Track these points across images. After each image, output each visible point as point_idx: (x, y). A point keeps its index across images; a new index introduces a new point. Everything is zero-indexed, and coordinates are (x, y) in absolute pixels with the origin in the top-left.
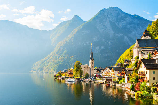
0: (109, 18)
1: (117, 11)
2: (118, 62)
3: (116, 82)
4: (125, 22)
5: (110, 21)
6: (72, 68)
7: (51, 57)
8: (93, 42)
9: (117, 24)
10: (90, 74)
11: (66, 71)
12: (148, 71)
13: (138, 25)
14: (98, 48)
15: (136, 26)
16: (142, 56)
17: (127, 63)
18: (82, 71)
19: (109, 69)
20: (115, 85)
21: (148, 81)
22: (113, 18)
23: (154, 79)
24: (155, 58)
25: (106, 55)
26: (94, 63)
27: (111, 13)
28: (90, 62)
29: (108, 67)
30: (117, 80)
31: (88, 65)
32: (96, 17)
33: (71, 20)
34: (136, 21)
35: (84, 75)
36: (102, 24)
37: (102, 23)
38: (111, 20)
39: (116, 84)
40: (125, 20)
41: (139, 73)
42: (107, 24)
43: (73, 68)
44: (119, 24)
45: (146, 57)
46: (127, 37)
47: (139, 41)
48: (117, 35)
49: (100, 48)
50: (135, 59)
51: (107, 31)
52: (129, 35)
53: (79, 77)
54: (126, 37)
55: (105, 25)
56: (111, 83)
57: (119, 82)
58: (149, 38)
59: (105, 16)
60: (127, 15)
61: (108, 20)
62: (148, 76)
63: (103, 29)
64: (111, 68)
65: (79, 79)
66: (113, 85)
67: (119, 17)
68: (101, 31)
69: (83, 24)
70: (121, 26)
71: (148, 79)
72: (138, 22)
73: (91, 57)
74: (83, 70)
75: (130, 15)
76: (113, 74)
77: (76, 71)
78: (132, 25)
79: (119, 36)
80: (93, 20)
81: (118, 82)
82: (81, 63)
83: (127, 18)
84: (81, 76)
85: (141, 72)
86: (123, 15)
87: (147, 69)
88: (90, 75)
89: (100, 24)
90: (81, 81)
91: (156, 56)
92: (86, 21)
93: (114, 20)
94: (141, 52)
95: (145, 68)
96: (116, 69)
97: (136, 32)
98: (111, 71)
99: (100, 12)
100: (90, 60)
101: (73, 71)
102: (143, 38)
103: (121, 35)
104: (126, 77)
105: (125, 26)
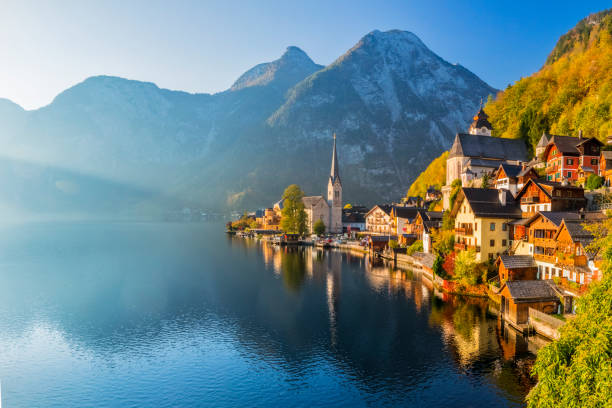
0: (388, 61)
1: (412, 43)
2: (412, 191)
3: (399, 250)
4: (431, 82)
5: (392, 72)
6: (277, 206)
8: (345, 131)
9: (411, 84)
10: (330, 224)
11: (260, 214)
12: (479, 221)
13: (465, 94)
14: (359, 148)
15: (461, 97)
16: (469, 180)
17: (432, 198)
18: (307, 216)
19: (383, 213)
20: (395, 260)
21: (478, 249)
22: (400, 65)
23: (492, 243)
24: (499, 187)
25: (381, 172)
26: (340, 193)
27: (396, 50)
28: (330, 188)
29: (380, 207)
30: (401, 242)
31: (325, 198)
32: (353, 56)
33: (277, 63)
34: (460, 82)
35: (310, 227)
36: (370, 80)
37: (369, 77)
38: (393, 68)
39: (399, 256)
40: (432, 75)
41: (456, 226)
42: (385, 79)
43: (281, 205)
44: (415, 86)
45: (478, 183)
46: (437, 124)
47: (465, 138)
48: (410, 115)
49: (363, 149)
50: (451, 189)
51: (382, 102)
52: (443, 120)
53: (297, 233)
54: (433, 125)
55: (379, 82)
56: (385, 254)
57: (408, 251)
58: (489, 133)
59: (379, 54)
60: (438, 62)
61: (387, 68)
62: (478, 234)
63: (372, 93)
64: (387, 210)
65: (297, 236)
66: (390, 259)
67: (418, 63)
68: (367, 99)
69: (314, 76)
70: (422, 91)
71: (479, 243)
72: (466, 87)
73: (332, 174)
74: (309, 212)
75: (447, 64)
76: (393, 226)
77: (289, 212)
78: (450, 93)
79: (416, 119)
80: (343, 62)
81: (404, 251)
82: (303, 192)
83: (439, 71)
85: (464, 225)
86: (427, 60)
87: (477, 216)
88: (330, 228)
89: (364, 77)
90: (301, 244)
91: (501, 182)
92: (323, 67)
94: (465, 169)
95: (472, 215)
96: (403, 213)
98: (387, 217)
99: (365, 39)
100: (330, 184)
101: (279, 213)
102: (474, 131)
103: (420, 117)
104: (426, 236)
105: (432, 91)
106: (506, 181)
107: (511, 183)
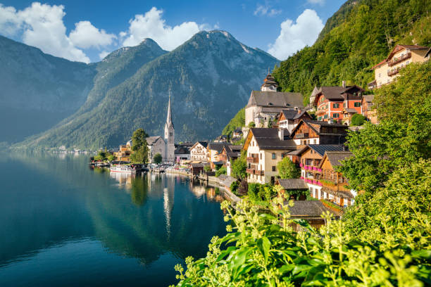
3: (210, 174)
4: (239, 60)
5: (213, 55)
6: (128, 144)
7: (93, 119)
9: (225, 62)
10: (166, 156)
13: (262, 66)
15: (259, 69)
16: (260, 122)
17: (238, 136)
18: (148, 149)
19: (202, 147)
20: (208, 180)
28: (166, 130)
29: (200, 143)
30: (212, 167)
33: (138, 47)
34: (259, 59)
36: (199, 60)
37: (198, 58)
38: (214, 53)
39: (210, 177)
40: (239, 56)
42: (208, 60)
43: (132, 143)
44: (229, 63)
46: (244, 86)
48: (225, 82)
51: (207, 74)
52: (247, 84)
54: (241, 87)
55: (205, 61)
56: (201, 176)
57: (216, 174)
63: (199, 69)
64: (205, 145)
66: (204, 180)
68: (197, 72)
69: (162, 57)
70: (233, 66)
72: (262, 62)
73: (168, 121)
74: (150, 148)
76: (208, 156)
77: (137, 149)
78: (252, 66)
79: (229, 84)
81: (213, 174)
84: (145, 159)
88: (166, 158)
89: (195, 58)
90: (144, 170)
91: (282, 123)
92: (168, 52)
93: (221, 54)
94: (258, 115)
97: (258, 78)
98: (205, 150)
105: (239, 66)
106: (286, 123)
107: (289, 123)
